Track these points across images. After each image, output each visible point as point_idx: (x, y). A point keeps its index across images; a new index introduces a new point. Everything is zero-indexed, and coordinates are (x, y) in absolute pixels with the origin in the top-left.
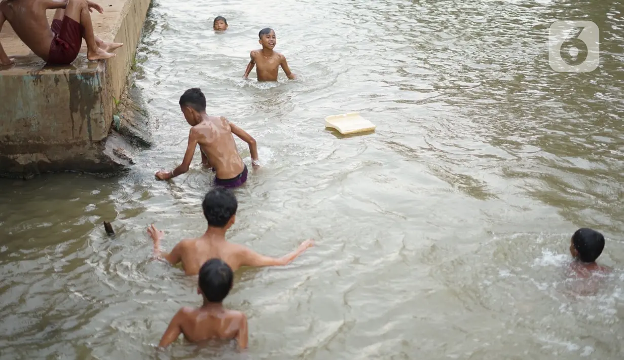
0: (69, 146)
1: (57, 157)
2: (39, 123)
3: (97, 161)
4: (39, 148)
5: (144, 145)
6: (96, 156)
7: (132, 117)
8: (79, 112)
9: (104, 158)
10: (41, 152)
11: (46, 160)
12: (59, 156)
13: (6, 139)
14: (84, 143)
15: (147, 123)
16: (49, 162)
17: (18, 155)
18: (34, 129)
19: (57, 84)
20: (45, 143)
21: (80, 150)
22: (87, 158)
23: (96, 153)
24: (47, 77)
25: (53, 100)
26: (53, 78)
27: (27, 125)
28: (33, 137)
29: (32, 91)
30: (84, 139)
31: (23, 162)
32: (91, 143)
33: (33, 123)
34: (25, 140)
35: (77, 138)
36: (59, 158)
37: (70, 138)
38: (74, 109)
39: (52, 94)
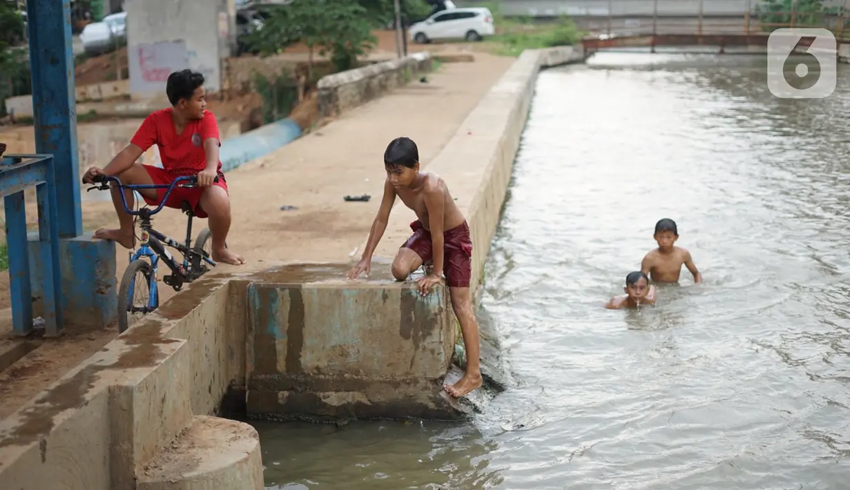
0: (396, 385)
1: (379, 398)
2: (359, 351)
3: (432, 405)
4: (358, 385)
6: (430, 398)
8: (411, 340)
9: (439, 402)
10: (359, 390)
11: (365, 400)
12: (382, 397)
13: (315, 371)
14: (416, 381)
15: (498, 357)
16: (369, 403)
17: (330, 393)
18: (352, 360)
19: (385, 302)
20: (365, 378)
21: (411, 390)
22: (419, 401)
23: (431, 395)
24: (372, 292)
25: (378, 322)
26: (380, 294)
27: (344, 354)
28: (349, 370)
29: (352, 310)
30: (417, 375)
31: (335, 403)
32: (424, 381)
33: (351, 351)
34: (341, 373)
35: (407, 374)
36: (383, 399)
37: (398, 373)
38: (405, 335)
39: (378, 316)
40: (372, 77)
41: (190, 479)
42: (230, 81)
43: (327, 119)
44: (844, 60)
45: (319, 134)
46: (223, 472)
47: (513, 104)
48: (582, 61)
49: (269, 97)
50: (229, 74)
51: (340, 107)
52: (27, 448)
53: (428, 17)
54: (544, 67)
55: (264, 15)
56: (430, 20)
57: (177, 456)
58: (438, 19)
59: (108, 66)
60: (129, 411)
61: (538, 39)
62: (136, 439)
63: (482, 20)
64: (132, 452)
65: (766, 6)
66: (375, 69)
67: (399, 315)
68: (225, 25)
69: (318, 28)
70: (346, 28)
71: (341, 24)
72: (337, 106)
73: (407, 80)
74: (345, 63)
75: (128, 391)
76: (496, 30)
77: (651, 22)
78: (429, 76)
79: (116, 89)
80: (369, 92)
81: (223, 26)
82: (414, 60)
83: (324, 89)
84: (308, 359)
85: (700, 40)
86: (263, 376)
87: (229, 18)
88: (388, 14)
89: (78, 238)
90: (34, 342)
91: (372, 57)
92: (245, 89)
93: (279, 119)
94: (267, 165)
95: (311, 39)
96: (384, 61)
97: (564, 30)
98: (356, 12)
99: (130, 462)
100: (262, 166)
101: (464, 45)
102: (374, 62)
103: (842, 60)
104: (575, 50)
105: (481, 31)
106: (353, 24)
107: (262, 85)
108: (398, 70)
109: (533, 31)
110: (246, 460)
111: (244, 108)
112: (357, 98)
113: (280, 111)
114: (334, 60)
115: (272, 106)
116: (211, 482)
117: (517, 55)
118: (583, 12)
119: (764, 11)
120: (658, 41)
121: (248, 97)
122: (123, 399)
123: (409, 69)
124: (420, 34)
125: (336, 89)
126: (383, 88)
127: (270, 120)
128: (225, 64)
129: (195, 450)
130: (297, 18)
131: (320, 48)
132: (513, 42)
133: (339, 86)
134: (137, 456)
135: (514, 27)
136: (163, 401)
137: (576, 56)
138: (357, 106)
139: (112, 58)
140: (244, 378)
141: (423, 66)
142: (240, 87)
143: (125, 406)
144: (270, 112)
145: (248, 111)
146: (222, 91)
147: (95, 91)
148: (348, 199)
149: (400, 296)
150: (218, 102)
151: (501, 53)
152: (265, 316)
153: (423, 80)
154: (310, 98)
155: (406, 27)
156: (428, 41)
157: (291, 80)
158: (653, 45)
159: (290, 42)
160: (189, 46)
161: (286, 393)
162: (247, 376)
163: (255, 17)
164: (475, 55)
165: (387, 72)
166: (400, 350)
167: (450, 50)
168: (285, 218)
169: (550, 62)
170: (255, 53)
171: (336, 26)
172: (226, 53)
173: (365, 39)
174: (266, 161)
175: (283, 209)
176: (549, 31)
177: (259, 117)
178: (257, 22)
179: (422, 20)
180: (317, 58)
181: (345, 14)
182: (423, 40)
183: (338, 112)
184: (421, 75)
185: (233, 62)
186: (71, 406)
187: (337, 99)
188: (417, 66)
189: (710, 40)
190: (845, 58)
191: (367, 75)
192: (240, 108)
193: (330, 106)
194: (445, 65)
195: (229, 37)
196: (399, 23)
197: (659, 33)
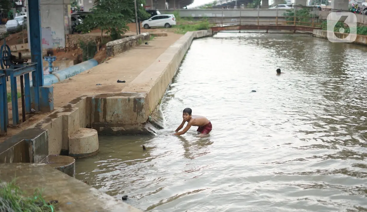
0: (132, 125)
1: (128, 129)
2: (122, 116)
3: (142, 130)
4: (122, 125)
5: (160, 128)
6: (142, 128)
7: (156, 119)
8: (136, 112)
9: (144, 129)
10: (122, 126)
11: (124, 129)
12: (128, 128)
13: (110, 121)
14: (138, 124)
15: (162, 122)
16: (125, 130)
17: (114, 127)
18: (120, 118)
19: (129, 102)
20: (124, 123)
21: (136, 126)
22: (139, 129)
23: (142, 127)
24: (126, 99)
25: (127, 108)
26: (128, 100)
27: (118, 117)
28: (120, 121)
29: (120, 104)
30: (138, 122)
31: (116, 130)
32: (140, 124)
33: (120, 116)
34: (117, 122)
35: (135, 122)
36: (129, 129)
37: (133, 122)
38: (135, 111)
39: (127, 106)
40: (127, 42)
41: (82, 138)
42: (69, 43)
43: (110, 57)
44: (315, 36)
45: (107, 63)
46: (89, 137)
47: (177, 52)
48: (211, 36)
49: (85, 49)
50: (69, 41)
51: (115, 53)
52: (48, 124)
53: (149, 18)
54: (195, 38)
55: (83, 18)
56: (150, 19)
57: (78, 134)
58: (153, 19)
59: (19, 38)
60: (67, 121)
61: (193, 27)
62: (69, 128)
63: (171, 19)
64: (68, 131)
65: (288, 13)
66: (127, 39)
67: (133, 106)
68: (67, 21)
69: (104, 23)
70: (116, 23)
71: (114, 21)
72: (114, 53)
73: (140, 44)
74: (116, 37)
75: (67, 116)
76: (177, 23)
77: (239, 20)
78: (148, 42)
79: (22, 47)
80: (125, 48)
81: (66, 22)
82: (143, 35)
83: (109, 46)
84: (108, 118)
85: (258, 28)
86: (96, 123)
87: (68, 18)
88: (133, 17)
89: (43, 87)
90: (32, 115)
91: (126, 34)
92: (75, 47)
93: (89, 59)
94: (90, 72)
95: (102, 28)
96: (131, 36)
97: (204, 23)
98: (120, 16)
99: (67, 134)
100: (88, 72)
101: (164, 29)
102: (127, 36)
103: (314, 35)
104: (208, 32)
105: (171, 24)
106: (119, 21)
107: (82, 45)
108: (136, 39)
109: (192, 24)
110: (95, 135)
111: (75, 55)
112: (121, 50)
113: (90, 56)
114: (111, 35)
115: (87, 54)
116: (86, 139)
117: (184, 33)
118: (214, 16)
119: (287, 15)
120: (242, 28)
121: (76, 50)
122: (66, 118)
123: (141, 39)
124: (146, 25)
125: (113, 46)
126: (131, 46)
127: (86, 59)
128: (67, 37)
129: (82, 134)
130: (96, 18)
131: (106, 31)
132: (184, 28)
133: (114, 45)
134: (69, 133)
135: (185, 22)
136: (74, 121)
137: (209, 34)
138: (121, 53)
139: (21, 34)
140: (91, 124)
141: (147, 38)
142: (73, 46)
143: (66, 120)
144: (85, 56)
145: (77, 55)
146: (66, 48)
147: (14, 48)
148: (119, 82)
149: (133, 101)
150: (64, 52)
151: (178, 33)
152: (97, 107)
153: (146, 43)
154: (102, 50)
155: (140, 22)
156: (149, 28)
157: (94, 43)
158: (240, 29)
159: (93, 28)
160: (53, 29)
161: (103, 128)
162: (92, 123)
163: (79, 18)
164: (168, 33)
165: (132, 40)
166: (133, 115)
167: (158, 31)
168: (98, 87)
169: (198, 37)
170: (79, 32)
171: (112, 21)
172: (67, 32)
173: (124, 27)
174: (89, 71)
175: (97, 85)
176: (198, 24)
177: (81, 58)
178: (80, 20)
179: (146, 19)
180: (104, 34)
181: (116, 17)
182: (147, 27)
183: (114, 55)
184: (146, 42)
185: (70, 36)
186: (55, 118)
187: (114, 50)
188: (144, 38)
189: (262, 27)
190: (315, 35)
191: (124, 41)
192: (73, 55)
193: (111, 53)
194: (155, 37)
195: (68, 26)
196: (137, 21)
197: (242, 25)
